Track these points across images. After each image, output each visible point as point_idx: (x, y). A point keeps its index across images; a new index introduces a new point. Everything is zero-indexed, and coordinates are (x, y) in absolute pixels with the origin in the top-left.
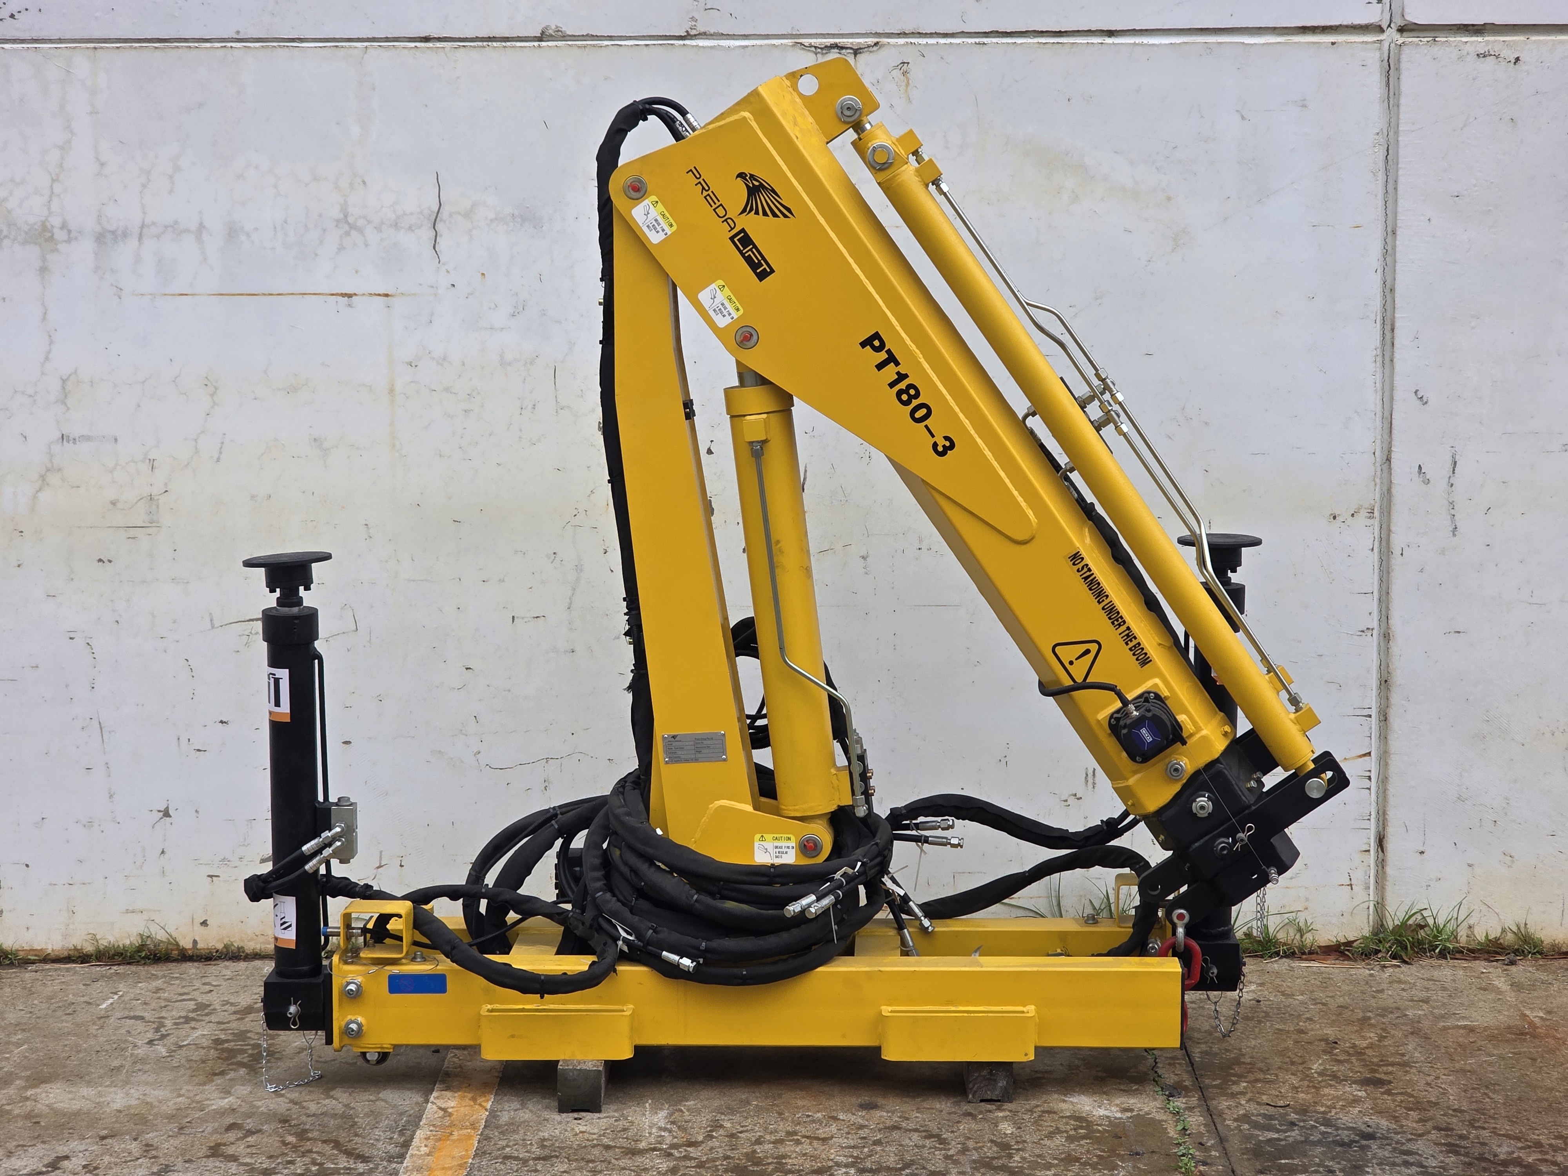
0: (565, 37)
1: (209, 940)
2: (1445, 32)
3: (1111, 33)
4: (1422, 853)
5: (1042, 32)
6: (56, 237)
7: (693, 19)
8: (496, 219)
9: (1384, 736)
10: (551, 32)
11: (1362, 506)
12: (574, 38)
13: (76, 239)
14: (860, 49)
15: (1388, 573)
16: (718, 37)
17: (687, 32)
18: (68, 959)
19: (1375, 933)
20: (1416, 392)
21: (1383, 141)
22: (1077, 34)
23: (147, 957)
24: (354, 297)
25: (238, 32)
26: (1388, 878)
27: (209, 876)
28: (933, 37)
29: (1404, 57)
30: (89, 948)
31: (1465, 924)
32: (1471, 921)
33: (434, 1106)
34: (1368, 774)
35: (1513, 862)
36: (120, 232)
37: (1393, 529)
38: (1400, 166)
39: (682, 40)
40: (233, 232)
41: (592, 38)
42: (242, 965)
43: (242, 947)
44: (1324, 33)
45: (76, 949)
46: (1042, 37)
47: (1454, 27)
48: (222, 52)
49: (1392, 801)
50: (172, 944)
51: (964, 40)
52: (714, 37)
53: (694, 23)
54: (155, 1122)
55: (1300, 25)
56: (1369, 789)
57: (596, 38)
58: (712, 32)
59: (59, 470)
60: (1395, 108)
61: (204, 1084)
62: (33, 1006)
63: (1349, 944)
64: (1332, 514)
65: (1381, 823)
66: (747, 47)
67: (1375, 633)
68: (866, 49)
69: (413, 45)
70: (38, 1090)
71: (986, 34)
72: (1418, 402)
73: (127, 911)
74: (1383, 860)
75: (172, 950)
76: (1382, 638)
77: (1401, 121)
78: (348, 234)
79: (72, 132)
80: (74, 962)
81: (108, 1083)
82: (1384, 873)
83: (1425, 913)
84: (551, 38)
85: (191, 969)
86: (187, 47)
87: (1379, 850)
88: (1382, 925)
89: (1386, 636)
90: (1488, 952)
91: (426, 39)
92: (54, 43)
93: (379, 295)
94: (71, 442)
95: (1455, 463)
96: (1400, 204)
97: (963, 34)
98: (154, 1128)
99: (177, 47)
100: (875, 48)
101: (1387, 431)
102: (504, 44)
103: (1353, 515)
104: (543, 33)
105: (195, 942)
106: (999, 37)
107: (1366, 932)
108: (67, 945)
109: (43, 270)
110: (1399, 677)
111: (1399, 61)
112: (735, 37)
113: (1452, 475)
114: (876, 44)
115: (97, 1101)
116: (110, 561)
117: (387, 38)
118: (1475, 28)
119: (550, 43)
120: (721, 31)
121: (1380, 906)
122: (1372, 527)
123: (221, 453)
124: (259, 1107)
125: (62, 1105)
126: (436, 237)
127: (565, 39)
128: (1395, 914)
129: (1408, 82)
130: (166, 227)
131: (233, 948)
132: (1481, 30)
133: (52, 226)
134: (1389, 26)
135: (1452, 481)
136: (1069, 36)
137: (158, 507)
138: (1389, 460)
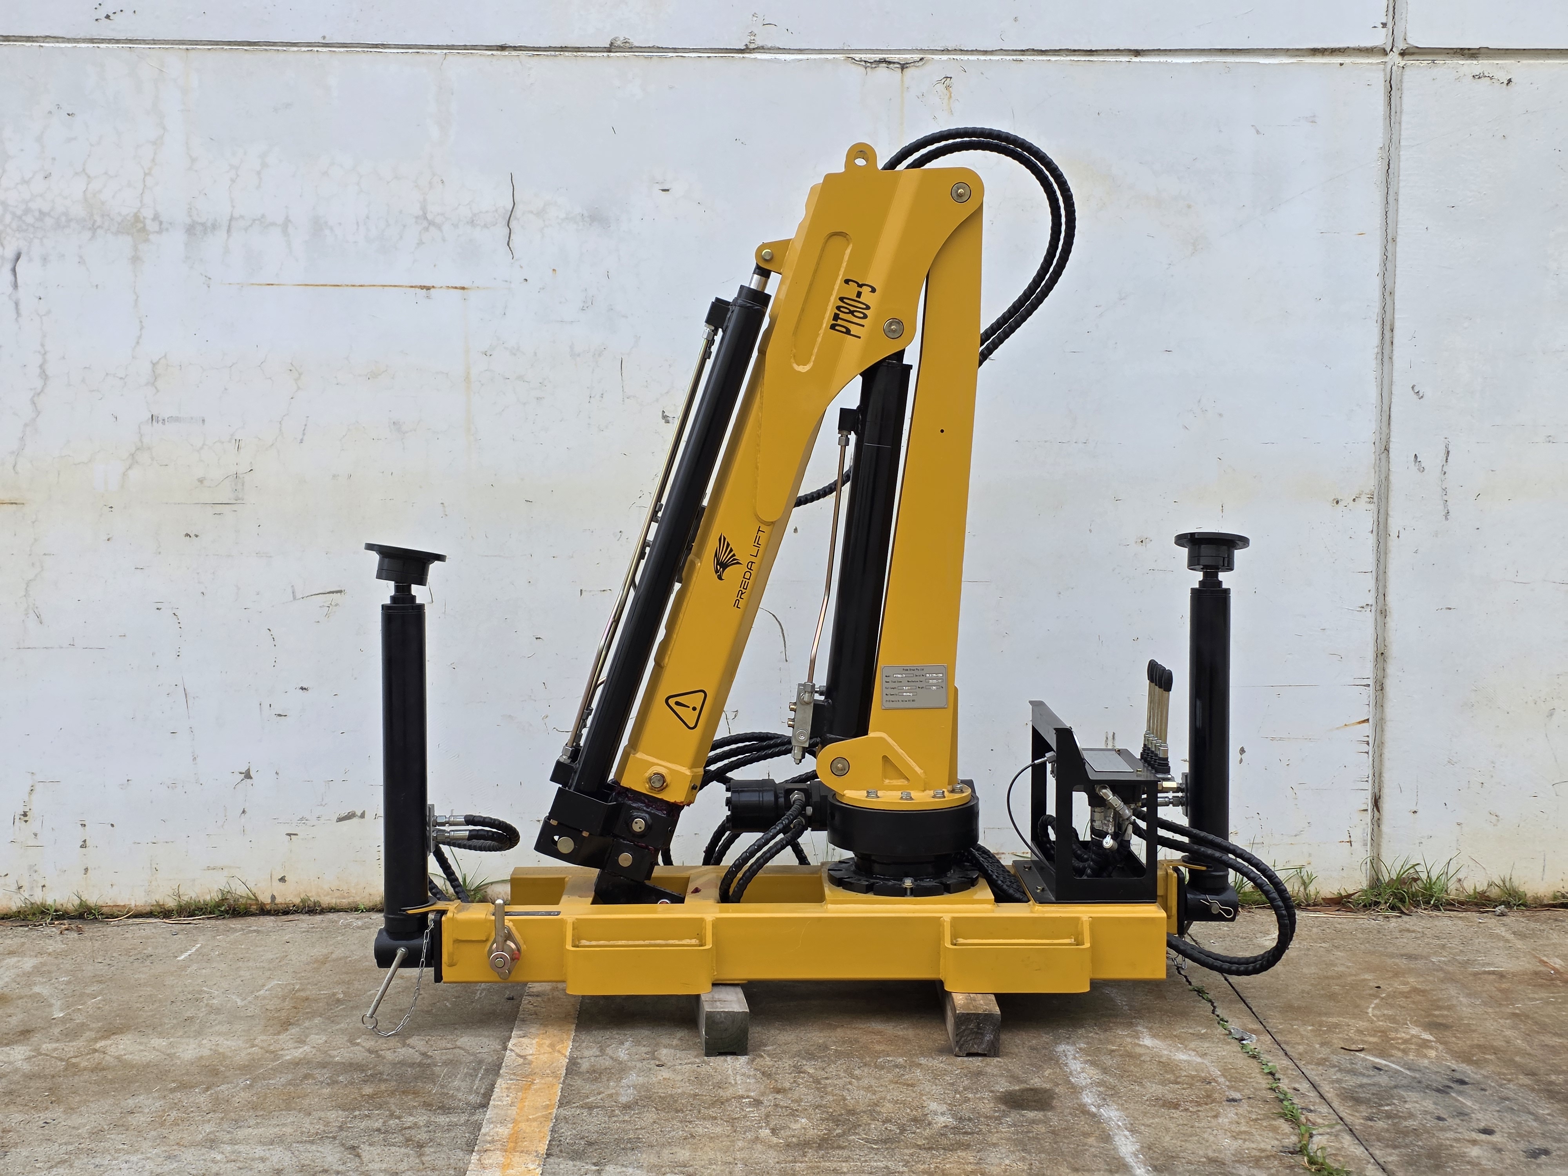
0: (632, 49)
1: (288, 895)
2: (1443, 56)
3: (1137, 53)
4: (1415, 812)
5: (1075, 51)
6: (148, 228)
7: (751, 33)
8: (567, 219)
9: (1379, 703)
10: (619, 43)
11: (1363, 492)
12: (641, 49)
13: (167, 230)
14: (907, 63)
15: (1386, 554)
16: (775, 51)
17: (746, 45)
18: (150, 914)
19: (1372, 887)
20: (1413, 387)
21: (1385, 156)
22: (1106, 53)
23: (227, 912)
24: (432, 290)
25: (324, 38)
26: (1384, 836)
27: (288, 834)
28: (973, 54)
29: (1406, 78)
30: (171, 903)
31: (1454, 879)
32: (1460, 875)
33: (513, 1054)
34: (1366, 739)
35: (1498, 820)
36: (209, 224)
37: (1390, 513)
38: (1401, 178)
39: (741, 53)
40: (318, 226)
41: (658, 50)
42: (318, 918)
43: (318, 901)
44: (1332, 55)
45: (158, 905)
46: (1074, 55)
47: (1452, 51)
48: (308, 55)
49: (1387, 764)
50: (251, 899)
51: (1002, 57)
52: (771, 51)
53: (753, 38)
54: (228, 1074)
55: (1312, 47)
56: (1368, 753)
57: (661, 49)
58: (769, 46)
59: (149, 448)
60: (1397, 125)
61: (279, 1033)
62: (113, 959)
63: (1349, 896)
64: (1334, 499)
65: (1376, 785)
66: (801, 60)
67: (1373, 609)
68: (912, 64)
69: (490, 53)
70: (109, 1042)
71: (1023, 52)
72: (1415, 396)
73: (209, 868)
74: (1379, 819)
75: (251, 905)
76: (1378, 614)
77: (1402, 137)
78: (426, 229)
79: (164, 128)
80: (156, 917)
81: (180, 1034)
82: (1380, 830)
83: (1418, 868)
84: (620, 49)
85: (268, 922)
86: (275, 50)
87: (1375, 809)
88: (1378, 879)
89: (1383, 613)
90: (1476, 904)
91: (503, 48)
92: (148, 44)
93: (456, 288)
94: (160, 423)
95: (1448, 452)
96: (1400, 214)
97: (1002, 51)
98: (226, 1080)
99: (266, 50)
100: (921, 63)
101: (1385, 423)
102: (575, 54)
103: (1354, 500)
104: (611, 45)
105: (273, 898)
106: (1034, 55)
107: (1364, 884)
108: (150, 901)
109: (136, 259)
110: (1394, 650)
111: (1401, 81)
112: (791, 52)
113: (1445, 464)
114: (921, 59)
115: (168, 1052)
116: (197, 536)
117: (465, 46)
118: (1471, 52)
119: (618, 54)
120: (778, 45)
121: (1375, 861)
122: (1371, 511)
123: (304, 434)
124: (334, 1057)
125: (130, 1057)
126: (510, 234)
127: (633, 50)
128: (1391, 868)
129: (1409, 100)
130: (254, 220)
131: (309, 902)
132: (1476, 54)
133: (144, 218)
134: (1391, 50)
135: (1445, 469)
136: (1099, 55)
137: (243, 485)
138: (1387, 450)
